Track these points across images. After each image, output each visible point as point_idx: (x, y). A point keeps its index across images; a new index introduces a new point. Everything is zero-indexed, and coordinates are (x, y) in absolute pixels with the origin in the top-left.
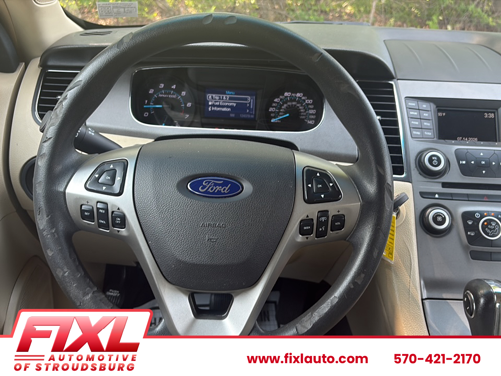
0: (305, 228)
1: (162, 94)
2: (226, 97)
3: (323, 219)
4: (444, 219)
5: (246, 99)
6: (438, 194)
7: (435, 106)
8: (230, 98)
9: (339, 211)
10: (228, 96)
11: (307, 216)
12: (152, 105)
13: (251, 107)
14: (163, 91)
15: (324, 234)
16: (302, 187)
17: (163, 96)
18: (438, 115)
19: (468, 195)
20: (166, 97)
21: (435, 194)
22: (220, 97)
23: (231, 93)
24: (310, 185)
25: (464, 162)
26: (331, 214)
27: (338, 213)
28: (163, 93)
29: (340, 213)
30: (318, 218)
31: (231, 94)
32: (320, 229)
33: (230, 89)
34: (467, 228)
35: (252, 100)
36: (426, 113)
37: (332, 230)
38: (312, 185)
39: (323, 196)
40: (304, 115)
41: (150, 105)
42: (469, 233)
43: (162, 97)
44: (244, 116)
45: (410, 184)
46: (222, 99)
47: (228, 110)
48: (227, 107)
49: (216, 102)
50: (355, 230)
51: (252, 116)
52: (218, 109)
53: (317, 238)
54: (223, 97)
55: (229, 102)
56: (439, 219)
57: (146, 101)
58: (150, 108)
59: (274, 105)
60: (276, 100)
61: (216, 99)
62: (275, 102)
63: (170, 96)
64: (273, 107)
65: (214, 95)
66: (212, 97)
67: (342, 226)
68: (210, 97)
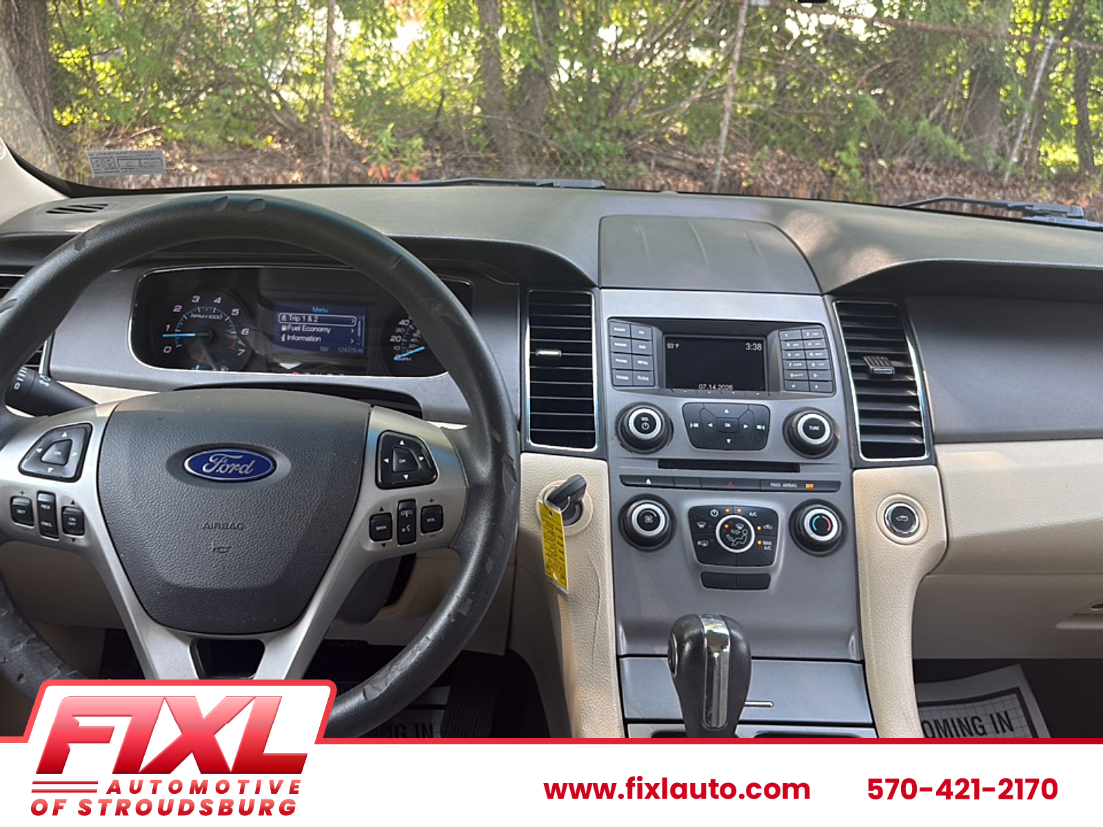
0: (378, 528)
1: (196, 313)
2: (313, 318)
3: (407, 513)
4: (657, 520)
5: (349, 321)
6: (651, 478)
7: (661, 333)
8: (320, 320)
9: (432, 501)
10: (316, 316)
11: (382, 510)
12: (178, 333)
13: (359, 334)
14: (199, 308)
15: (411, 538)
16: (374, 463)
17: (199, 316)
18: (666, 346)
19: (700, 480)
20: (204, 319)
21: (646, 478)
22: (301, 317)
23: (321, 310)
24: (387, 460)
25: (696, 425)
26: (419, 505)
27: (430, 504)
28: (199, 311)
29: (434, 503)
30: (399, 512)
31: (323, 313)
32: (404, 530)
33: (320, 303)
34: (696, 534)
35: (359, 323)
36: (642, 344)
37: (424, 532)
38: (391, 461)
39: (406, 477)
41: (174, 333)
42: (699, 543)
43: (197, 318)
44: (346, 350)
45: (604, 463)
46: (306, 321)
47: (317, 340)
48: (315, 334)
49: (294, 326)
50: (461, 530)
51: (361, 351)
52: (299, 338)
53: (401, 544)
54: (307, 317)
55: (318, 326)
56: (649, 519)
57: (168, 326)
58: (174, 338)
59: (399, 330)
60: (402, 323)
61: (294, 321)
62: (401, 326)
63: (210, 317)
64: (396, 335)
65: (291, 315)
66: (288, 317)
67: (439, 525)
68: (284, 317)
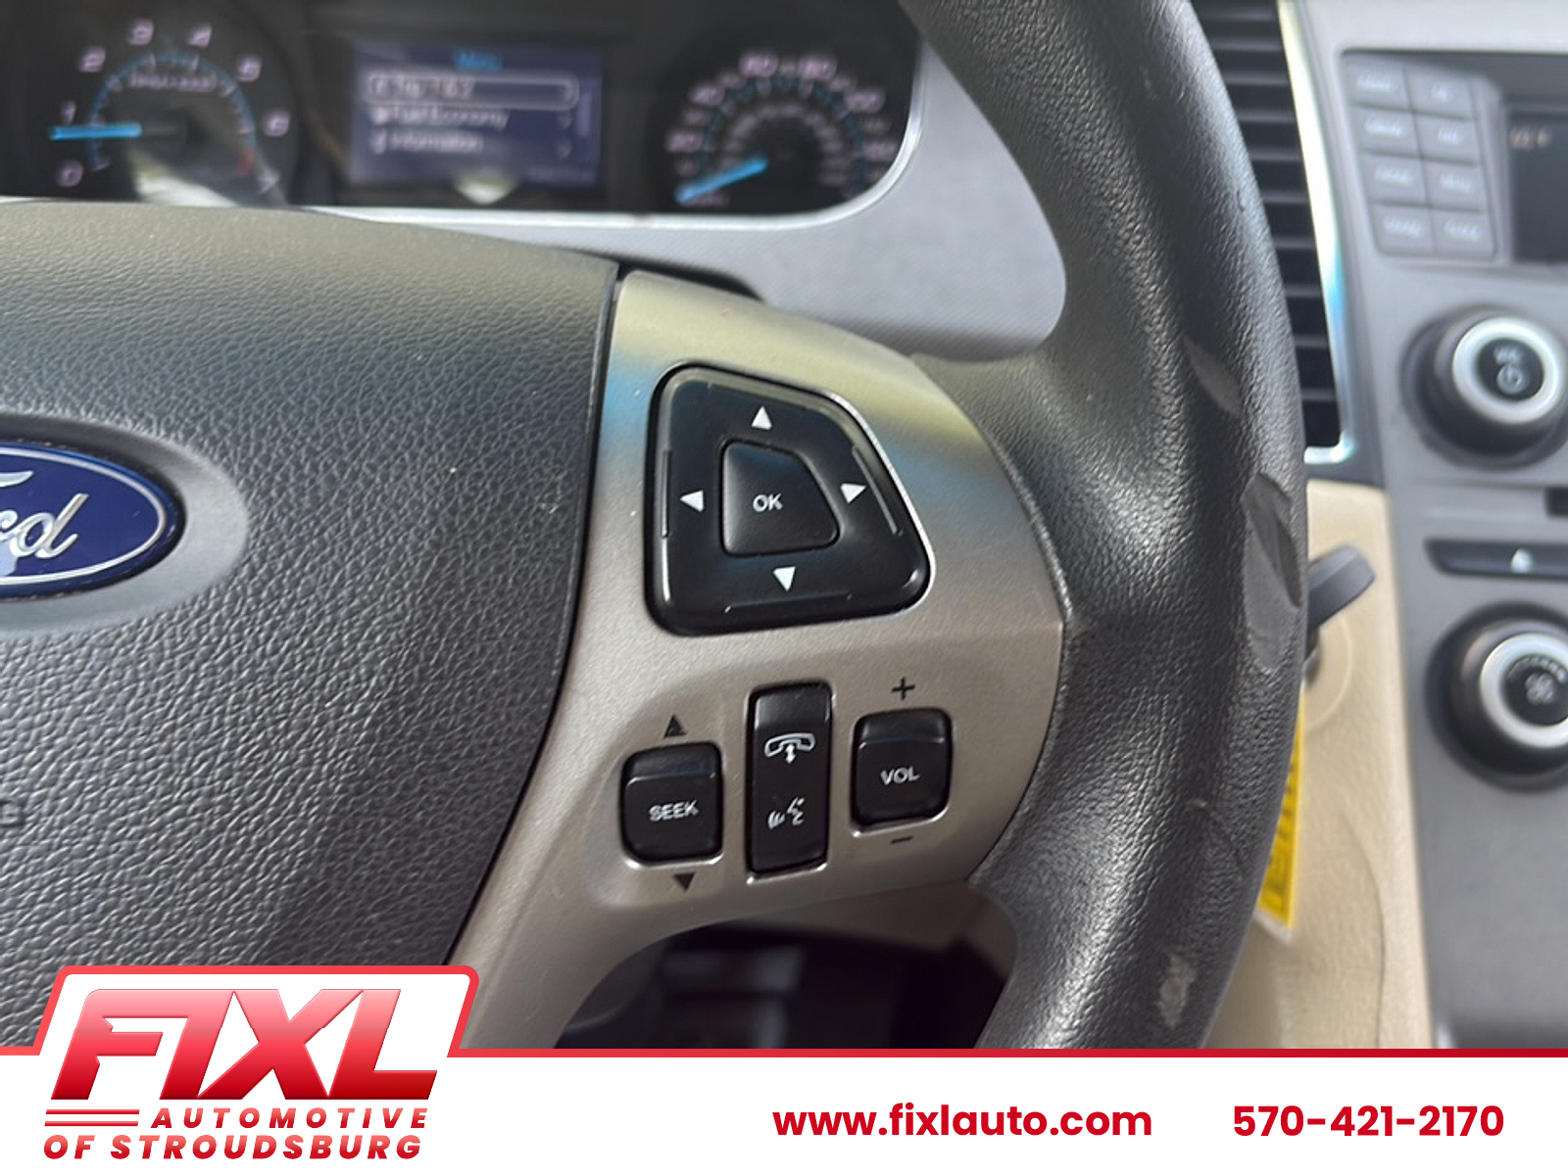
0: (660, 813)
1: (145, 72)
2: (459, 85)
3: (790, 745)
5: (555, 94)
7: (1496, 96)
8: (480, 91)
9: (903, 689)
10: (468, 81)
11: (675, 728)
12: (93, 127)
14: (151, 60)
15: (809, 844)
16: (636, 513)
17: (153, 82)
18: (1511, 140)
20: (166, 90)
21: (1510, 548)
22: (427, 83)
23: (481, 63)
24: (695, 500)
26: (845, 709)
27: (895, 703)
28: (153, 67)
29: (914, 700)
30: (753, 738)
31: (486, 72)
32: (774, 820)
36: (1451, 130)
37: (862, 820)
38: (715, 501)
39: (785, 576)
40: (840, 171)
41: (85, 125)
43: (147, 87)
45: (1376, 496)
46: (441, 95)
47: (471, 146)
48: (468, 130)
49: (408, 107)
50: (1031, 816)
53: (760, 873)
54: (442, 84)
55: (474, 108)
56: (1540, 689)
57: (71, 112)
58: (85, 142)
59: (692, 118)
61: (409, 95)
62: (697, 107)
63: (183, 84)
65: (399, 77)
66: (391, 85)
67: (934, 792)
68: (382, 85)
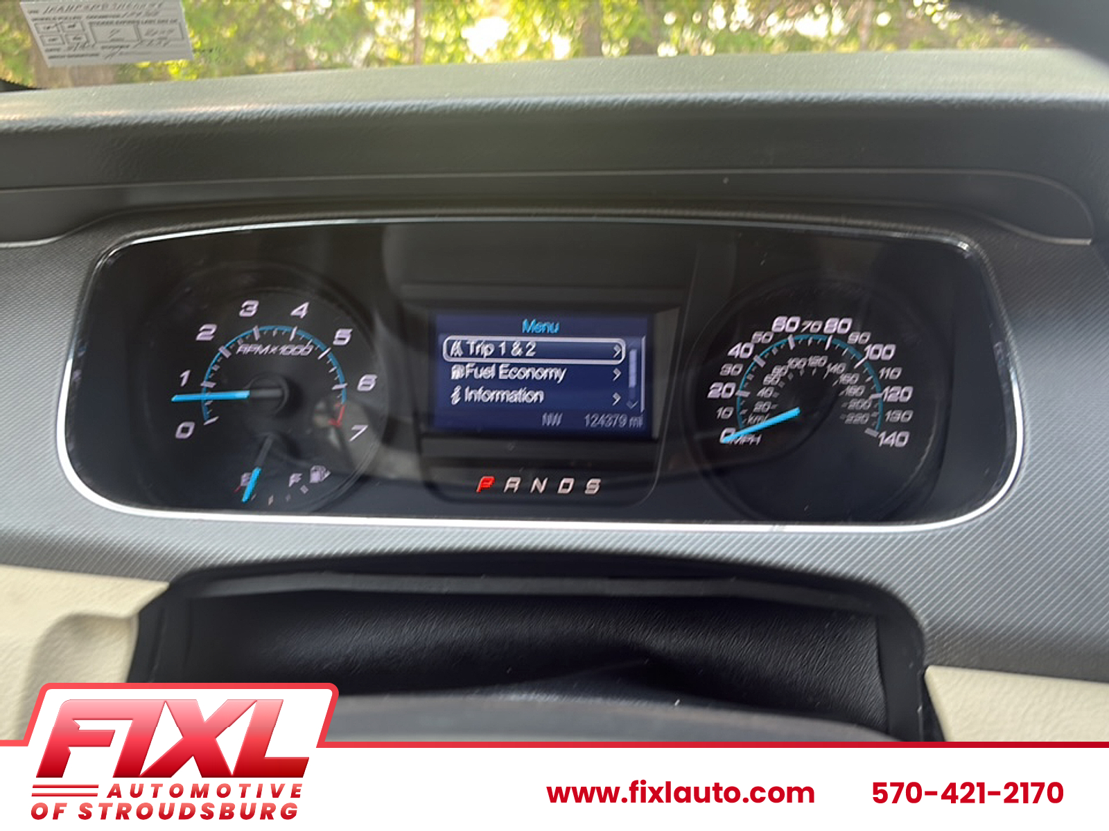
1: (251, 341)
2: (523, 345)
5: (608, 353)
10: (532, 341)
12: (209, 390)
13: (632, 382)
14: (256, 330)
17: (258, 349)
20: (269, 355)
22: (497, 344)
23: (541, 327)
28: (257, 337)
31: (546, 334)
33: (540, 310)
35: (633, 354)
40: (863, 411)
41: (198, 390)
43: (251, 354)
44: (602, 421)
46: (508, 355)
47: (535, 398)
48: (530, 384)
49: (480, 366)
51: (638, 422)
52: (492, 395)
54: (509, 346)
55: (537, 366)
57: (186, 374)
58: (199, 402)
59: (729, 369)
60: (737, 351)
61: (480, 356)
62: (734, 360)
63: (284, 349)
64: (726, 379)
65: (472, 340)
66: (465, 347)
68: (456, 347)
